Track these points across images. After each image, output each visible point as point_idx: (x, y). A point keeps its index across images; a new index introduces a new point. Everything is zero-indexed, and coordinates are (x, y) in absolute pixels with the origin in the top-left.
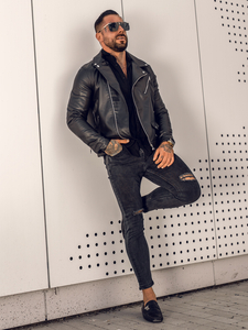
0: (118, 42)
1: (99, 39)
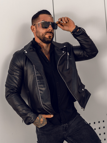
0: (47, 36)
1: (33, 30)
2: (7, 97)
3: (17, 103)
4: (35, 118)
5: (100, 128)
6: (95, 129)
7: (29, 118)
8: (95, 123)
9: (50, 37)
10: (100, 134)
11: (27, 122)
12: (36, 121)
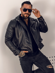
2: (6, 42)
3: (10, 45)
4: (20, 52)
5: (53, 60)
6: (50, 61)
7: (17, 53)
8: (50, 57)
9: (27, 16)
10: (53, 63)
11: (16, 54)
12: (20, 54)
